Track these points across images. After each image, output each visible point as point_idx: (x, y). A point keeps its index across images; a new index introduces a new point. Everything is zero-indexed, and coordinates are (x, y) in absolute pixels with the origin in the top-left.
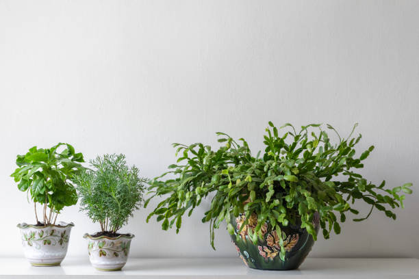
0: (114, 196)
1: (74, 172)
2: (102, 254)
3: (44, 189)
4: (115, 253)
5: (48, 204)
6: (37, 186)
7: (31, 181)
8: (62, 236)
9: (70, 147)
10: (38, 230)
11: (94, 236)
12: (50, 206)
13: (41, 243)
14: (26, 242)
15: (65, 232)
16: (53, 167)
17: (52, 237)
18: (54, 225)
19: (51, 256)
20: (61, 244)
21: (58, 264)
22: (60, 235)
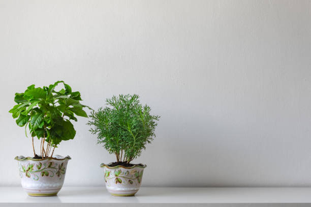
0: (130, 131)
1: (71, 109)
2: (118, 181)
3: (43, 124)
4: (130, 181)
5: (46, 138)
6: (35, 121)
7: (29, 117)
8: (60, 169)
9: (67, 86)
10: (36, 163)
11: (110, 166)
12: (48, 141)
13: (39, 174)
14: (25, 174)
15: (62, 164)
16: (51, 105)
17: (50, 169)
18: (51, 158)
19: (49, 187)
20: (59, 176)
21: (54, 195)
22: (57, 167)
